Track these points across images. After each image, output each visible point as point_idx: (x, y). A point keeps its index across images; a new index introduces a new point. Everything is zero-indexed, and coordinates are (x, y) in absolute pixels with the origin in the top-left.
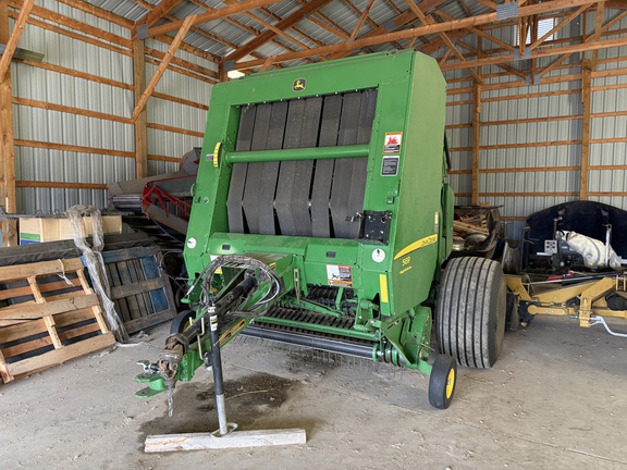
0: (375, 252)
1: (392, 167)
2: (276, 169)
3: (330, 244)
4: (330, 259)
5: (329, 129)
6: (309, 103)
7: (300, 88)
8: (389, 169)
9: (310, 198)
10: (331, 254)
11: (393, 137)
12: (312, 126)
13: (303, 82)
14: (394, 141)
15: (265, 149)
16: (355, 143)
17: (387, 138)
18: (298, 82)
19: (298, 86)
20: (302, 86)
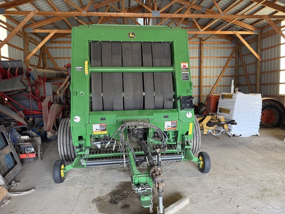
0: (187, 114)
1: (186, 77)
2: (121, 76)
3: (164, 112)
4: (166, 119)
5: (147, 58)
6: (134, 45)
7: (132, 37)
8: (185, 78)
9: (144, 91)
10: (166, 117)
11: (184, 64)
12: (138, 56)
13: (133, 34)
14: (185, 66)
15: (112, 66)
16: (162, 66)
17: (182, 65)
18: (131, 34)
19: (131, 36)
20: (133, 36)
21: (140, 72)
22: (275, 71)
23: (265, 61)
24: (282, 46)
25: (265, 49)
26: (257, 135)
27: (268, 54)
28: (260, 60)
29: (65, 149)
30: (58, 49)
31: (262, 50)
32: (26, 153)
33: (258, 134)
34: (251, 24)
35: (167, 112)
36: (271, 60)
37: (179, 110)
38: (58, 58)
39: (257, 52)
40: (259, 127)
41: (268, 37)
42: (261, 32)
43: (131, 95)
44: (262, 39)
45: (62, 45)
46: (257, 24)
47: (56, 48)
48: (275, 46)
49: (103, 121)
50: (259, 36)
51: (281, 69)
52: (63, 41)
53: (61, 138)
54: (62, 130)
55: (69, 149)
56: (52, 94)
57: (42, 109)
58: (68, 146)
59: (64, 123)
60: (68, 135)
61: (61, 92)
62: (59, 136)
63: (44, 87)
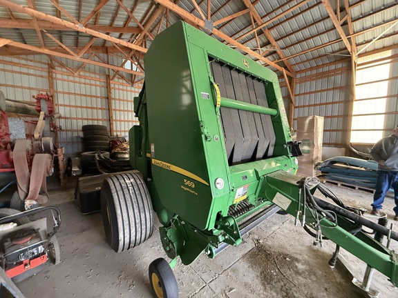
37: (290, 157)
54: (122, 201)
55: (139, 229)
56: (25, 137)
57: (12, 163)
58: (138, 226)
59: (119, 188)
60: (135, 207)
61: (41, 134)
62: (118, 212)
63: (7, 126)
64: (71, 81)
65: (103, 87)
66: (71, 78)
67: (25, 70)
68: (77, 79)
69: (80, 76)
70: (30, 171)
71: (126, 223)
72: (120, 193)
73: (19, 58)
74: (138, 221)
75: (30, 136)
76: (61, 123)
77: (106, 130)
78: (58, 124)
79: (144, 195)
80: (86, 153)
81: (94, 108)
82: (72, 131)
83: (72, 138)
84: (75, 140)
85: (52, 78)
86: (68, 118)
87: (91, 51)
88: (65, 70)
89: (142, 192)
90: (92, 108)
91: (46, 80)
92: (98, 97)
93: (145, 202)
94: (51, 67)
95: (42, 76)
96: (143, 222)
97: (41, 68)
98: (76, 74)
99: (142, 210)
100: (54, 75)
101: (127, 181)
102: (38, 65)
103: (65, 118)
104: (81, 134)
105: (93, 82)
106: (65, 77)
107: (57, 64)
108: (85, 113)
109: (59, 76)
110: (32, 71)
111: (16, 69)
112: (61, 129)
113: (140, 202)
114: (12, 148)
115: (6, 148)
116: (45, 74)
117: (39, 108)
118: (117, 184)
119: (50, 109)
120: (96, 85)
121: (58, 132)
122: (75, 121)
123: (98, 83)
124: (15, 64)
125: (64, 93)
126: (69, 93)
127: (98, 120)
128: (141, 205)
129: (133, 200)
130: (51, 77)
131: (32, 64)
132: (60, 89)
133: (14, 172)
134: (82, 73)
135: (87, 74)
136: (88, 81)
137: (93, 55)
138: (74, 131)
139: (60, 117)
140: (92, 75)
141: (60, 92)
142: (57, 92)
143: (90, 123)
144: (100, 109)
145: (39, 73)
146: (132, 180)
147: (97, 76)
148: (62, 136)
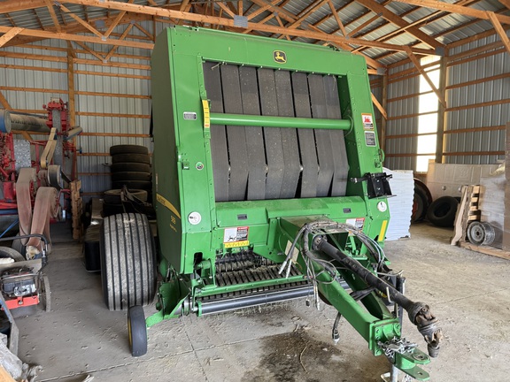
0: (379, 204)
1: (372, 139)
2: (260, 134)
4: (347, 215)
5: (302, 102)
7: (280, 61)
8: (370, 141)
10: (347, 211)
11: (367, 117)
12: (286, 96)
13: (282, 54)
14: (367, 120)
15: (243, 113)
16: (325, 118)
17: (363, 117)
18: (278, 54)
19: (278, 57)
20: (282, 58)
21: (293, 128)
22: (409, 136)
23: (393, 119)
24: (420, 97)
25: (393, 100)
26: (407, 237)
27: (399, 108)
28: (385, 116)
29: (124, 281)
30: (11, 70)
31: (388, 101)
32: (16, 298)
33: (409, 234)
34: (374, 58)
35: (347, 202)
36: (403, 117)
37: (366, 198)
38: (10, 89)
39: (381, 103)
40: (410, 223)
41: (398, 80)
42: (387, 72)
43: (280, 171)
44: (388, 83)
45: (19, 62)
46: (383, 58)
47: (7, 66)
48: (409, 97)
49: (243, 221)
50: (385, 78)
51: (419, 133)
52: (23, 54)
53: (115, 259)
54: (114, 242)
55: (132, 281)
56: (30, 165)
57: (15, 197)
58: (130, 276)
59: (113, 228)
60: (128, 251)
61: (49, 161)
62: (108, 255)
63: (12, 150)
64: (98, 74)
65: (145, 78)
66: (98, 69)
67: (38, 64)
68: (107, 70)
69: (111, 64)
70: (33, 209)
71: (116, 269)
72: (114, 234)
73: (32, 46)
74: (130, 269)
75: (35, 163)
76: (82, 143)
77: (146, 153)
78: (77, 145)
79: (142, 240)
80: (111, 192)
81: (131, 116)
82: (97, 155)
83: (97, 166)
84: (101, 170)
85: (72, 72)
86: (91, 134)
87: (128, 20)
88: (89, 56)
89: (141, 235)
90: (127, 116)
91: (63, 76)
92: (137, 97)
93: (143, 248)
94: (71, 54)
95: (59, 70)
96: (138, 273)
97: (59, 57)
98: (105, 61)
99: (137, 257)
100: (75, 65)
101: (126, 221)
102: (55, 53)
103: (88, 134)
104: (109, 160)
105: (130, 72)
106: (90, 68)
107: (79, 48)
108: (117, 126)
109: (81, 67)
110: (47, 64)
111: (28, 63)
112: (81, 153)
113: (136, 247)
114: (16, 178)
115: (10, 179)
116: (63, 66)
117: (50, 123)
118: (113, 223)
119: (64, 123)
120: (134, 77)
121: (78, 158)
122: (101, 138)
123: (138, 72)
124: (27, 56)
125: (88, 93)
126: (94, 94)
127: (136, 136)
128: (136, 251)
129: (127, 244)
130: (70, 71)
131: (46, 52)
132: (82, 88)
133: (16, 209)
134: (114, 59)
135: (122, 59)
136: (122, 71)
137: (131, 25)
138: (100, 155)
139: (80, 133)
140: (130, 60)
141: (82, 93)
142: (77, 93)
143: (124, 142)
144: (140, 116)
145: (55, 66)
146: (132, 221)
147: (137, 61)
148: (84, 163)
